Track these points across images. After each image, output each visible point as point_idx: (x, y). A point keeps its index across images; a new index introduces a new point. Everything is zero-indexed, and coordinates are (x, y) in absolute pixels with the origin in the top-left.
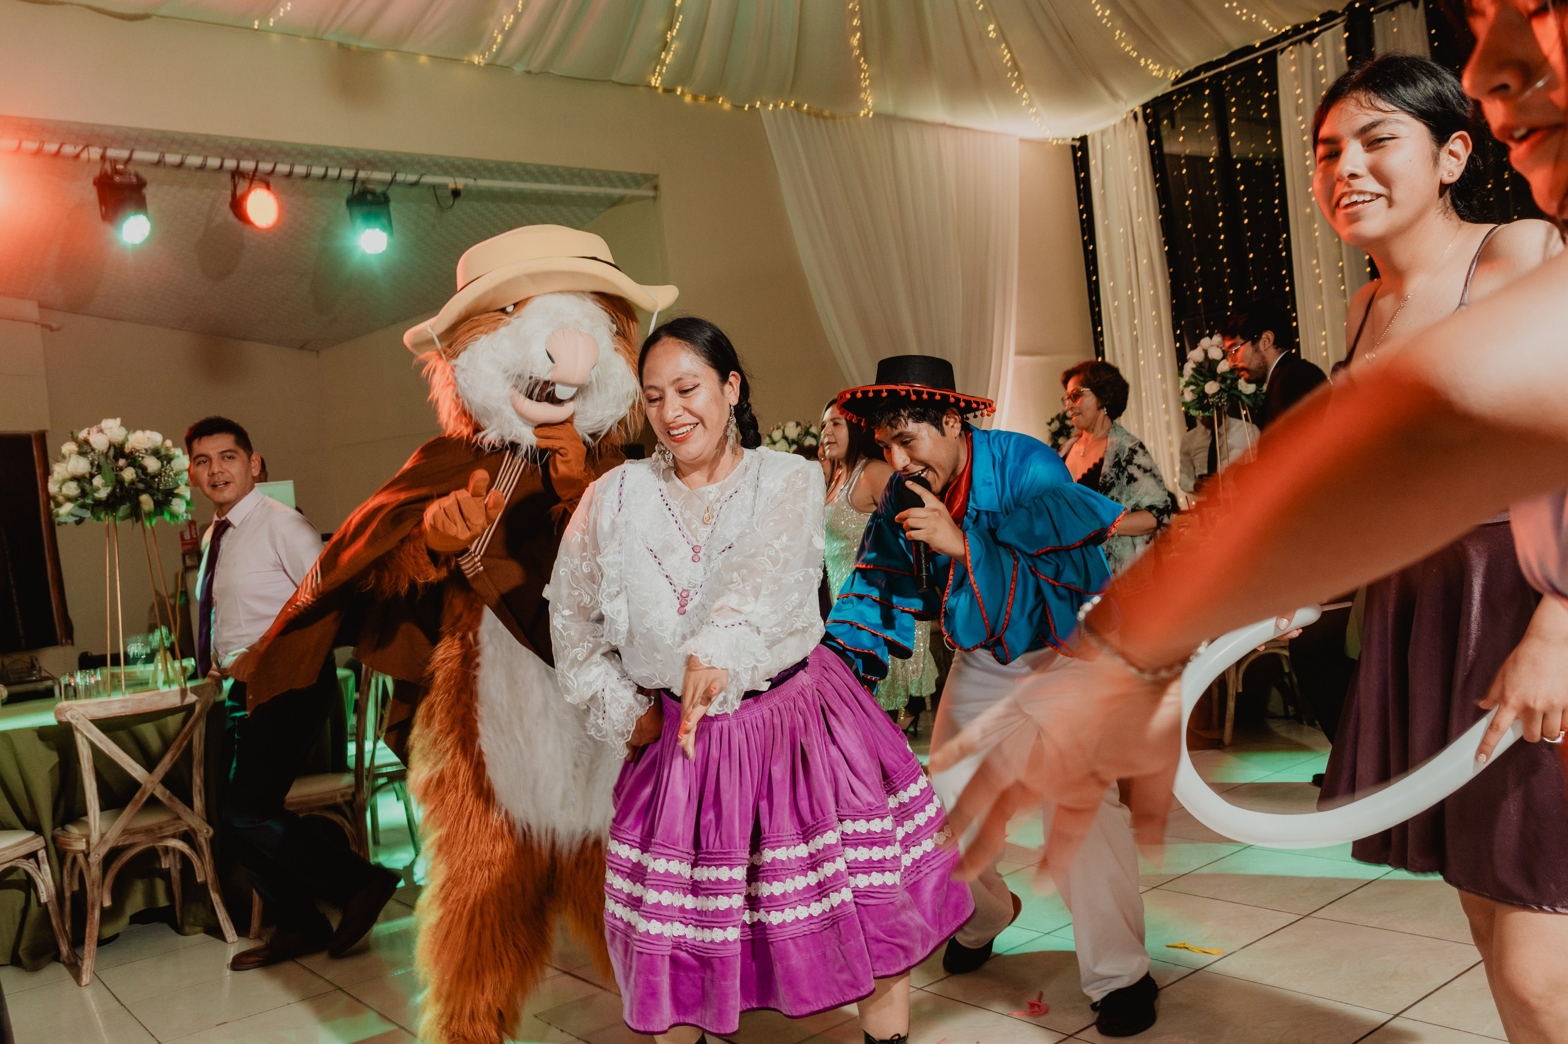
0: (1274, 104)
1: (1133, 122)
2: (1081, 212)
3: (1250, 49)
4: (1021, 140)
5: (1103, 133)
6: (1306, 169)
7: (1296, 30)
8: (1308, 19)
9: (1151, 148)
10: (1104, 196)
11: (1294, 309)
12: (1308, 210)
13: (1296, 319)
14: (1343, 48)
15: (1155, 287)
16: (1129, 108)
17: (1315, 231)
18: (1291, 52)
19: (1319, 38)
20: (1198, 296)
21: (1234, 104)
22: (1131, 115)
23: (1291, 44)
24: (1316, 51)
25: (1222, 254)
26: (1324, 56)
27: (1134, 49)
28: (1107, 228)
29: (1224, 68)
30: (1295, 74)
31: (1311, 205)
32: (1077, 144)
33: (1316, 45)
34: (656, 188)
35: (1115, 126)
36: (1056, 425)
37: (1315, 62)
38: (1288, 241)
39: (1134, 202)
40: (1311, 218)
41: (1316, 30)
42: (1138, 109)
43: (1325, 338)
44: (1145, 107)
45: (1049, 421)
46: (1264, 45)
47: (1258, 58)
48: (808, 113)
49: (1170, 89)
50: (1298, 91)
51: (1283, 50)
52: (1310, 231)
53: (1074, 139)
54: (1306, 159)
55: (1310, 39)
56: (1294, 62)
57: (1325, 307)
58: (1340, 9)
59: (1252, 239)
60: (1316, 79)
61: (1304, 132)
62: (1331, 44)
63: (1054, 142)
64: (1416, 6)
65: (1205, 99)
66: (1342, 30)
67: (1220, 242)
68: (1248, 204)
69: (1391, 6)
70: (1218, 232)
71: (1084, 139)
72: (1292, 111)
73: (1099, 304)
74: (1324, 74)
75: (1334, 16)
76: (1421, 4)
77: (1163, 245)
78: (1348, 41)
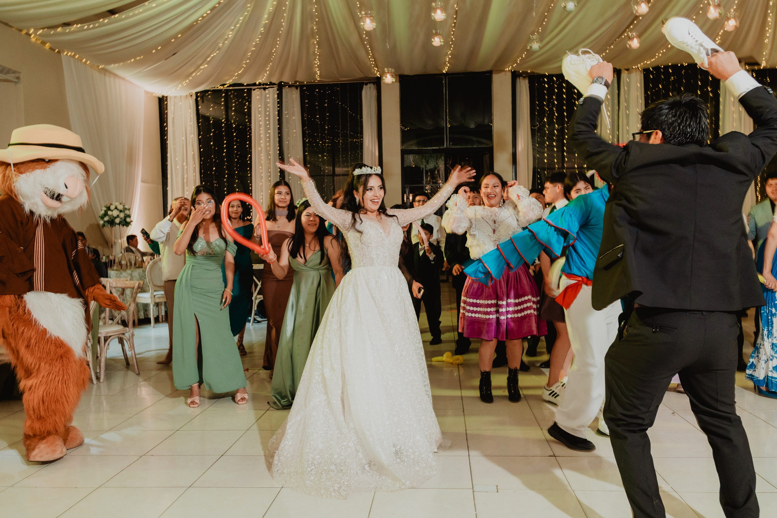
0: (249, 106)
1: (190, 96)
3: (242, 85)
4: (145, 91)
5: (175, 97)
7: (260, 84)
8: (265, 82)
10: (173, 122)
11: (251, 183)
12: (260, 149)
13: (251, 186)
14: (276, 96)
15: (195, 164)
16: (191, 91)
17: (262, 156)
18: (257, 91)
19: (268, 89)
20: (213, 171)
21: (234, 103)
22: (191, 94)
23: (257, 88)
24: (266, 94)
25: (224, 157)
26: (269, 96)
29: (232, 88)
30: (258, 99)
31: (261, 147)
32: (165, 98)
33: (267, 92)
34: (18, 78)
35: (181, 96)
37: (266, 97)
38: (251, 158)
39: (189, 128)
40: (260, 152)
41: (267, 87)
42: (194, 93)
43: (262, 195)
44: (197, 93)
46: (248, 85)
47: (245, 89)
48: (78, 59)
50: (260, 106)
51: (254, 90)
52: (260, 156)
53: (163, 96)
54: (260, 130)
55: (265, 89)
56: (258, 95)
57: (263, 184)
58: (277, 83)
59: (237, 154)
60: (266, 104)
61: (260, 121)
62: (272, 93)
63: (154, 95)
64: (297, 89)
65: (222, 97)
66: (276, 90)
67: (224, 152)
68: (236, 141)
69: (290, 86)
70: (224, 148)
71: (167, 97)
72: (257, 112)
73: (167, 165)
74: (269, 103)
75: (274, 84)
76: (299, 89)
77: (200, 148)
78: (278, 94)
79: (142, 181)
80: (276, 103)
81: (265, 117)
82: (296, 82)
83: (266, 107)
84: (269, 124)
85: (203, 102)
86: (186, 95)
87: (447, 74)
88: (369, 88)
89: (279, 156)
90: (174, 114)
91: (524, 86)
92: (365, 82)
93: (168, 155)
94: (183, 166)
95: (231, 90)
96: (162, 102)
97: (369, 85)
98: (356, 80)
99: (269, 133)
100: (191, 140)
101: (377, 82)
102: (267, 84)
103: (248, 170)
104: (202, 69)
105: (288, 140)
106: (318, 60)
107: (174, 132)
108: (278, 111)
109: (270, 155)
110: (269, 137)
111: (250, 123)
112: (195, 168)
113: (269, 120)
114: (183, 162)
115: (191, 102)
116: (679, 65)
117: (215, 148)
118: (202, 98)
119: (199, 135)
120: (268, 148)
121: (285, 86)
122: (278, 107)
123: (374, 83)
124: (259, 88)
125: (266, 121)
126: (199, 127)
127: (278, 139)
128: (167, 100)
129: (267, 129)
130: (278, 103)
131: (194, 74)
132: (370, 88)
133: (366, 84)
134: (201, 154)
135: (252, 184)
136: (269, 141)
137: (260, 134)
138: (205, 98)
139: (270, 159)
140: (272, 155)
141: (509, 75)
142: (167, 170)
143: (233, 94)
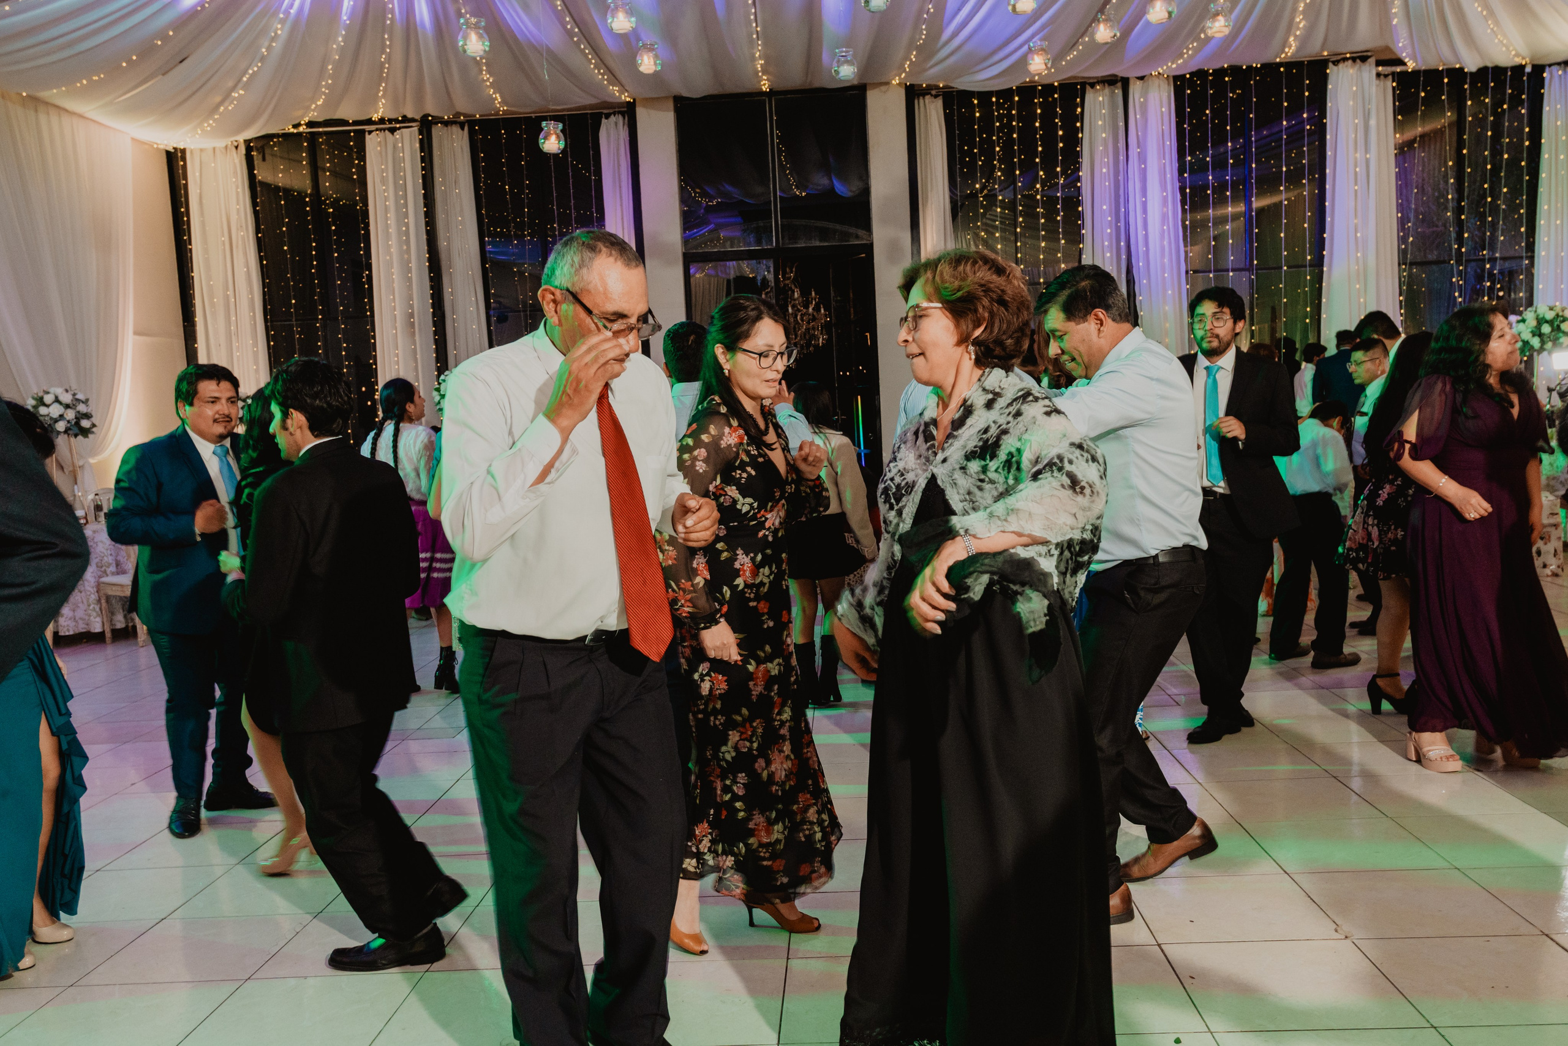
0: (362, 170)
1: (234, 149)
3: (343, 122)
4: (133, 139)
5: (201, 150)
7: (382, 121)
8: (392, 116)
9: (252, 176)
13: (374, 337)
14: (418, 145)
15: (251, 292)
16: (235, 139)
17: (393, 274)
18: (377, 136)
19: (400, 132)
20: (291, 306)
21: (329, 161)
22: (236, 144)
23: (377, 130)
24: (396, 141)
25: (314, 277)
26: (403, 147)
29: (321, 130)
30: (380, 152)
31: (390, 254)
32: (174, 152)
33: (398, 137)
35: (214, 149)
37: (395, 147)
38: (370, 278)
39: (234, 218)
40: (390, 264)
41: (398, 126)
42: (242, 141)
44: (245, 141)
46: (356, 123)
47: (350, 131)
50: (383, 167)
51: (370, 132)
52: (388, 274)
53: (175, 149)
54: (387, 219)
55: (392, 131)
56: (379, 144)
57: (398, 332)
58: (418, 117)
59: (340, 269)
60: (397, 162)
61: (386, 199)
62: (408, 139)
63: (155, 146)
64: (463, 129)
65: (301, 149)
66: (417, 132)
67: (312, 267)
68: (337, 242)
69: (446, 123)
70: (312, 258)
71: (183, 151)
72: (378, 180)
73: (192, 297)
74: (403, 160)
75: (413, 120)
76: (466, 128)
77: (261, 259)
78: (421, 141)
79: (136, 333)
80: (419, 160)
81: (397, 190)
82: (458, 114)
83: (397, 169)
84: (406, 205)
85: (264, 159)
86: (224, 145)
87: (772, 93)
88: (613, 125)
89: (430, 273)
90: (200, 189)
91: (933, 114)
92: (605, 111)
93: (195, 274)
94: (227, 298)
95: (320, 134)
96: (174, 161)
97: (613, 118)
98: (584, 107)
99: (407, 225)
100: (240, 243)
101: (629, 112)
102: (397, 121)
103: (366, 304)
104: (235, 98)
105: (449, 240)
106: (489, 72)
107: (203, 224)
108: (424, 176)
109: (409, 270)
110: (407, 233)
111: (366, 204)
112: (252, 300)
113: (405, 197)
114: (227, 290)
115: (237, 161)
116: (1244, 67)
117: (293, 257)
118: (262, 151)
119: (258, 230)
120: (406, 256)
121: (437, 123)
122: (423, 169)
123: (623, 114)
124: (380, 130)
125: (398, 198)
126: (256, 213)
127: (425, 237)
128: (184, 159)
129: (402, 216)
130: (423, 159)
131: (222, 108)
132: (616, 124)
133: (607, 116)
134: (265, 272)
135: (374, 332)
136: (408, 242)
137: (387, 226)
138: (267, 151)
139: (410, 280)
140: (413, 271)
141: (902, 92)
142: (193, 305)
143: (327, 142)
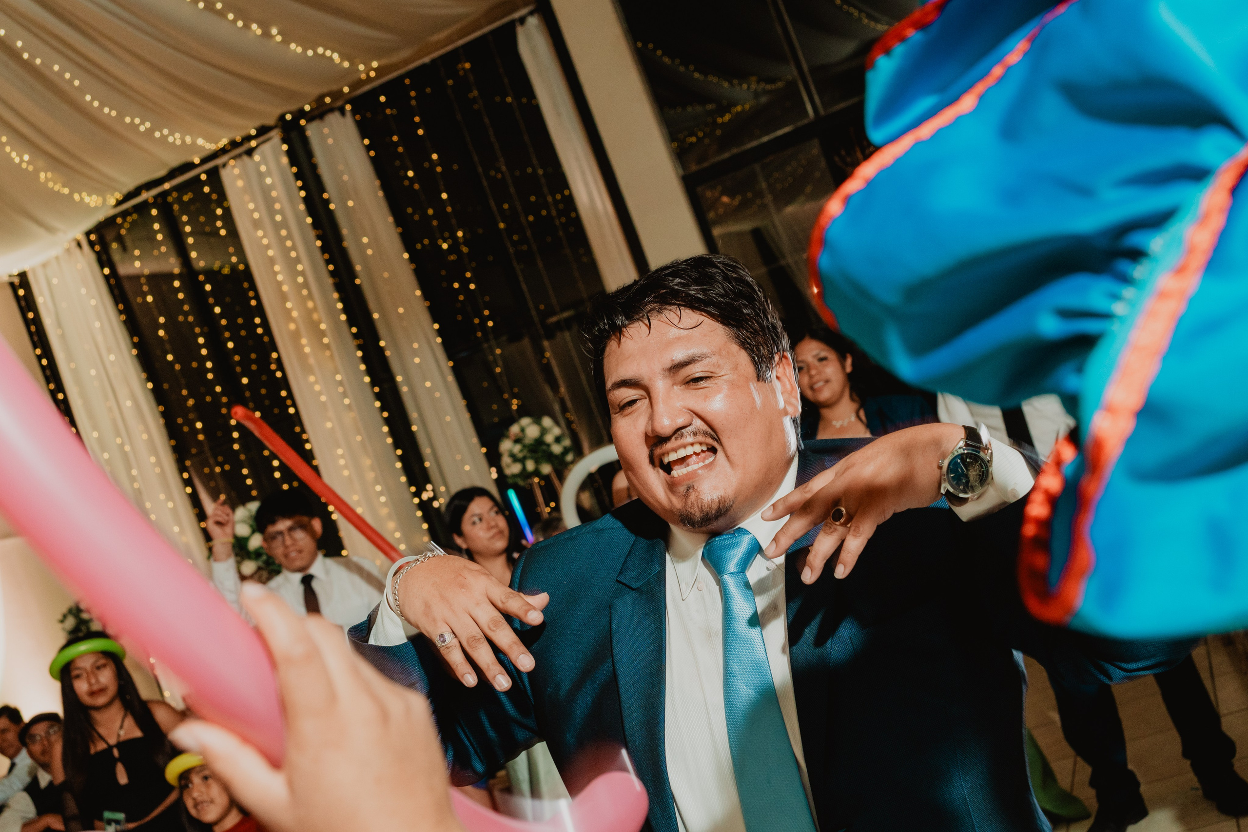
0: (228, 218)
1: (77, 250)
2: (39, 358)
3: (188, 166)
5: (44, 265)
6: (280, 284)
7: (234, 144)
8: (244, 133)
9: (107, 278)
10: (63, 337)
11: (303, 431)
12: (292, 327)
14: (285, 160)
16: (70, 237)
17: (304, 347)
18: (234, 167)
19: (258, 151)
20: (197, 432)
21: (187, 223)
22: (74, 244)
23: (231, 159)
24: (258, 164)
25: (213, 383)
26: (268, 169)
27: (64, 186)
28: (75, 372)
29: (167, 186)
30: (244, 189)
31: (293, 320)
32: (17, 281)
33: (257, 158)
35: (57, 258)
36: (71, 622)
37: (259, 174)
38: (279, 361)
39: (100, 338)
40: (296, 336)
41: (253, 143)
42: (81, 237)
43: (342, 456)
44: (88, 234)
45: (60, 617)
46: (204, 161)
47: (200, 174)
49: (112, 212)
50: (252, 206)
51: (224, 165)
52: (299, 348)
53: (10, 276)
54: (276, 274)
55: (250, 152)
56: (239, 177)
57: (335, 425)
58: (275, 122)
59: (242, 362)
60: (266, 191)
61: (268, 247)
62: (272, 157)
64: (343, 115)
65: (154, 220)
66: (280, 143)
67: (208, 371)
68: (228, 327)
69: (318, 114)
70: (202, 360)
71: (23, 276)
72: (251, 228)
74: (272, 187)
75: (268, 129)
77: (149, 380)
78: (289, 153)
80: (292, 178)
81: (277, 232)
83: (269, 202)
84: (293, 247)
92: (517, 15)
95: (170, 191)
96: (21, 292)
97: (530, 22)
99: (302, 273)
102: (249, 139)
103: (285, 399)
108: (307, 198)
109: (323, 334)
110: (306, 285)
111: (246, 264)
113: (290, 236)
115: (84, 263)
117: (181, 367)
118: (120, 239)
120: (314, 317)
122: (301, 189)
124: (238, 156)
125: (282, 240)
126: (124, 323)
127: (330, 281)
128: (28, 283)
129: (292, 264)
130: (300, 175)
133: (522, 20)
134: (158, 397)
135: (306, 434)
136: (310, 296)
139: (328, 346)
140: (328, 333)
143: (179, 200)
